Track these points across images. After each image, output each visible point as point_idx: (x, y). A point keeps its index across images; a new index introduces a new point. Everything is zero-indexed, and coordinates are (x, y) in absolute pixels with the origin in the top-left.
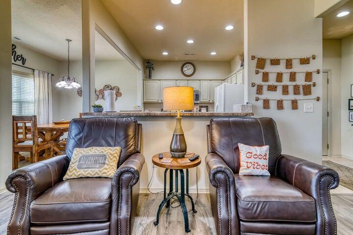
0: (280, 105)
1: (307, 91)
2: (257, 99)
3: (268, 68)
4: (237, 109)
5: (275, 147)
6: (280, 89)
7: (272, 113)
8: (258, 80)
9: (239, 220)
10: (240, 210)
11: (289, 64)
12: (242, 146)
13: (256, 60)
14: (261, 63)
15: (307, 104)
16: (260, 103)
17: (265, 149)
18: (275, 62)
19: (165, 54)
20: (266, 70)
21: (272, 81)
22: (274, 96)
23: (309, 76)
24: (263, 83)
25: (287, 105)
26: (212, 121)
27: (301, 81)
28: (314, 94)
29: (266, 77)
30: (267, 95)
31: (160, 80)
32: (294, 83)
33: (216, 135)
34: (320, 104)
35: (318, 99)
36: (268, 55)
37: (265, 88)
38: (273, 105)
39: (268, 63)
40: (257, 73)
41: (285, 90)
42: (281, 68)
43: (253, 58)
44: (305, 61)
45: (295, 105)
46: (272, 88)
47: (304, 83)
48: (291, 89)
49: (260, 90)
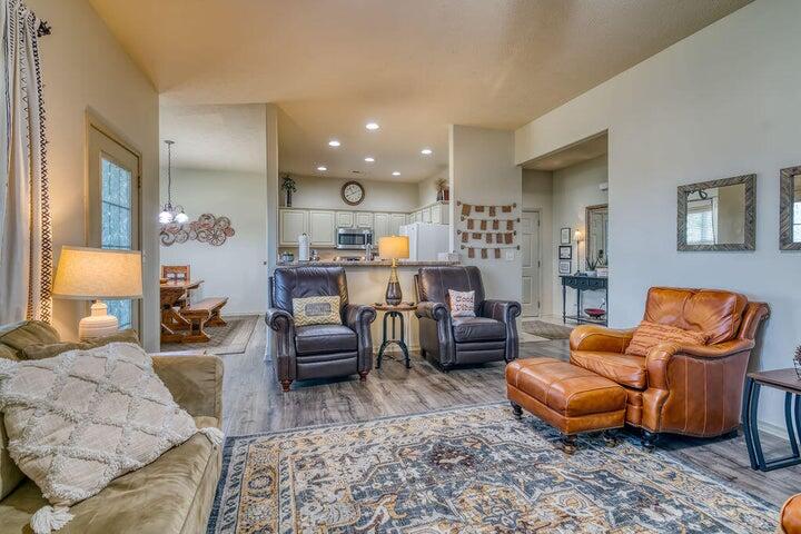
0: (484, 253)
1: (509, 239)
2: (463, 248)
3: (474, 215)
4: (442, 258)
5: (479, 293)
6: (484, 238)
7: (477, 262)
8: (464, 227)
9: (455, 342)
10: (456, 335)
11: (492, 211)
12: (451, 292)
13: (461, 206)
14: (466, 209)
15: (509, 253)
16: (466, 252)
17: (472, 293)
18: (480, 209)
19: (322, 169)
20: (471, 217)
21: (477, 229)
22: (480, 244)
23: (510, 224)
24: (469, 231)
25: (490, 253)
26: (420, 271)
27: (503, 229)
28: (515, 244)
29: (471, 224)
30: (472, 243)
31: (308, 209)
32: (497, 232)
33: (426, 284)
34: (519, 254)
35: (518, 248)
36: (473, 201)
37: (470, 236)
38: (478, 253)
39: (473, 209)
40: (463, 219)
41: (489, 239)
42: (485, 215)
43: (459, 203)
44: (507, 209)
45: (497, 253)
46: (477, 236)
47: (506, 231)
48: (494, 237)
49: (465, 238)
